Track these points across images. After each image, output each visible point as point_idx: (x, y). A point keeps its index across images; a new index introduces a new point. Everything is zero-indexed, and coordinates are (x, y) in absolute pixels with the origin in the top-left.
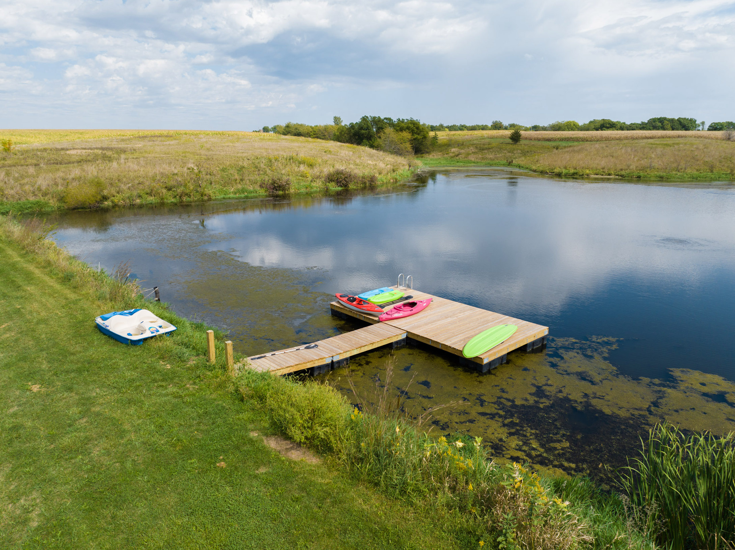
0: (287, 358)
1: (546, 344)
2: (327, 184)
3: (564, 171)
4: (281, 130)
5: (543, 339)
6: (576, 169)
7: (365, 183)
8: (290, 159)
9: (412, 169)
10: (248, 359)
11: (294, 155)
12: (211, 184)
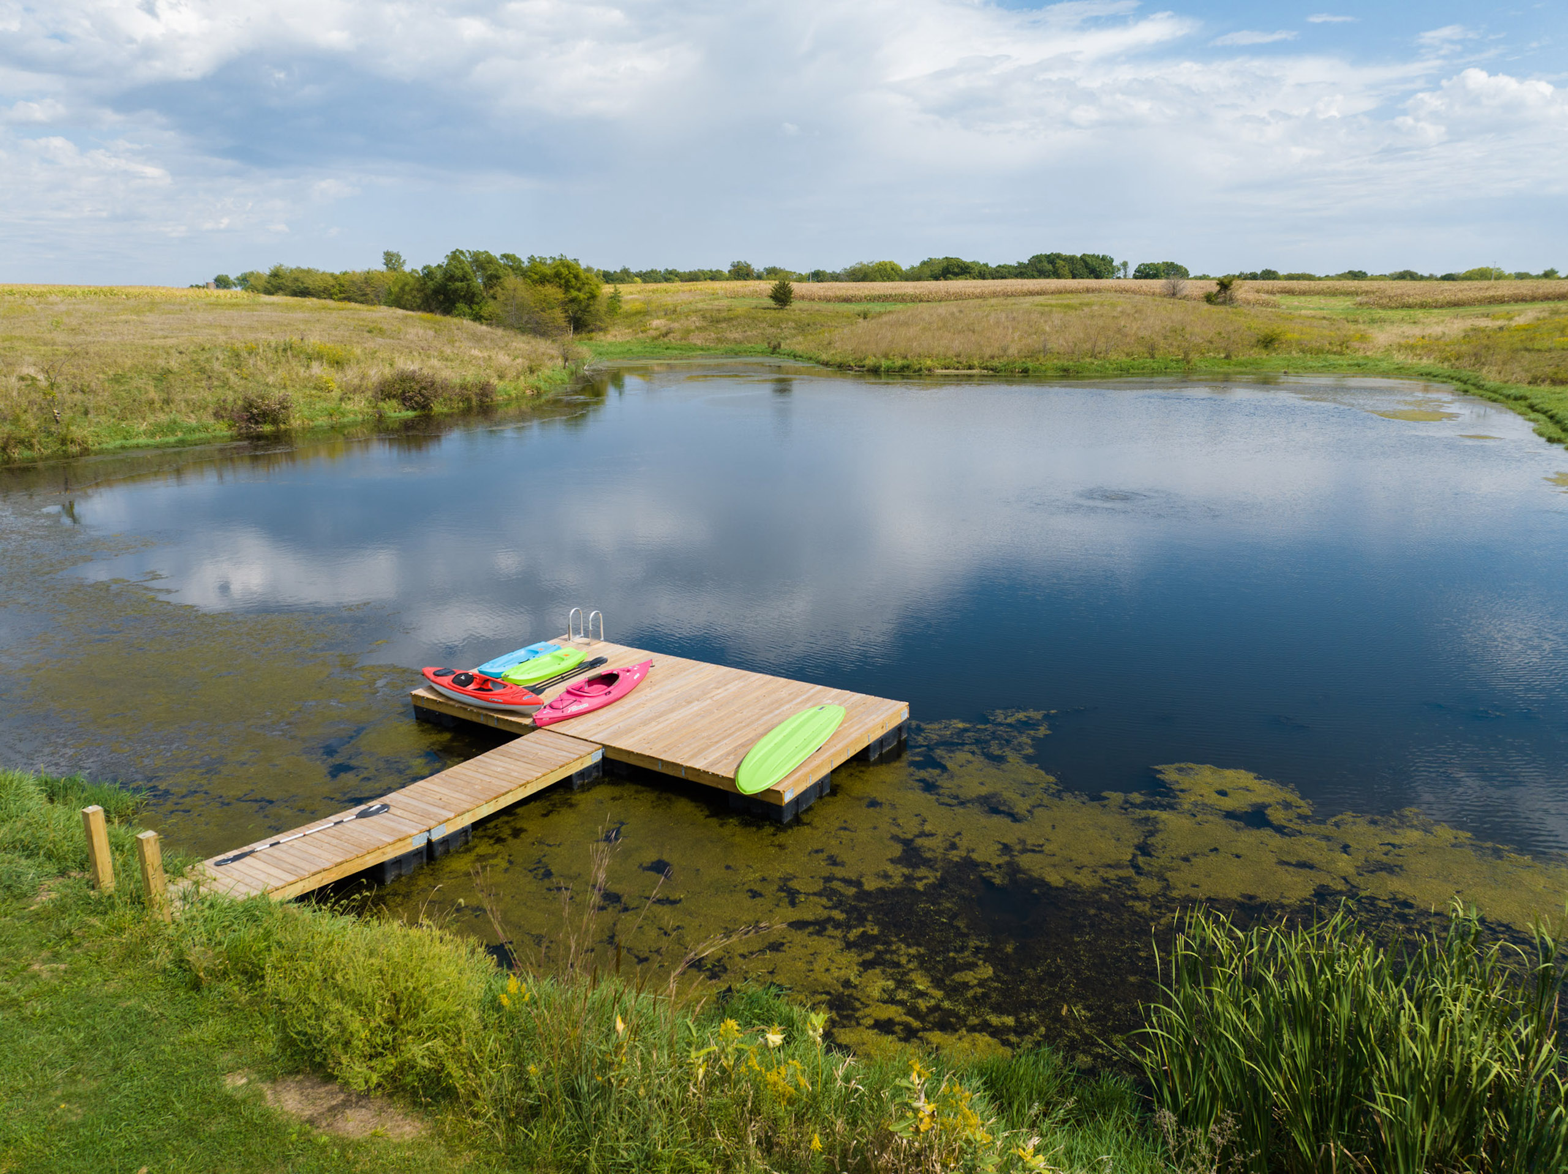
0: (312, 850)
1: (906, 740)
2: (381, 404)
3: (884, 363)
4: (261, 284)
5: (899, 729)
6: (905, 358)
7: (469, 400)
8: (285, 350)
9: (570, 365)
10: (208, 866)
11: (295, 339)
12: (86, 413)
